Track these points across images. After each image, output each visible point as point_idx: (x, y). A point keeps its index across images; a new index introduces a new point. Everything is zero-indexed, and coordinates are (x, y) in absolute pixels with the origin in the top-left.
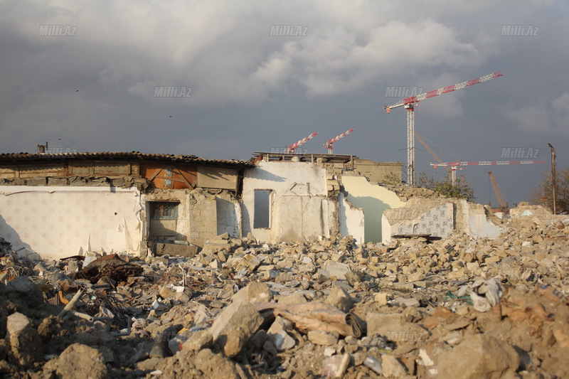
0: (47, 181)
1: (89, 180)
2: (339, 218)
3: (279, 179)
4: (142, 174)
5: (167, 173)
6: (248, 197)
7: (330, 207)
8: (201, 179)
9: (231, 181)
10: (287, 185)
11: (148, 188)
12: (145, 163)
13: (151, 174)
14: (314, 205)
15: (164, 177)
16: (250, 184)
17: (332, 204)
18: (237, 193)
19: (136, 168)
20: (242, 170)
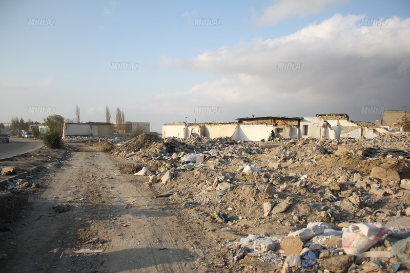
0: (253, 124)
1: (262, 123)
2: (326, 133)
3: (310, 122)
4: (274, 122)
5: (280, 121)
6: (301, 127)
7: (323, 129)
8: (289, 123)
9: (296, 123)
10: (312, 124)
11: (276, 125)
12: (275, 119)
13: (277, 121)
14: (318, 129)
15: (280, 122)
16: (302, 124)
17: (324, 129)
18: (298, 126)
19: (273, 120)
20: (299, 120)
